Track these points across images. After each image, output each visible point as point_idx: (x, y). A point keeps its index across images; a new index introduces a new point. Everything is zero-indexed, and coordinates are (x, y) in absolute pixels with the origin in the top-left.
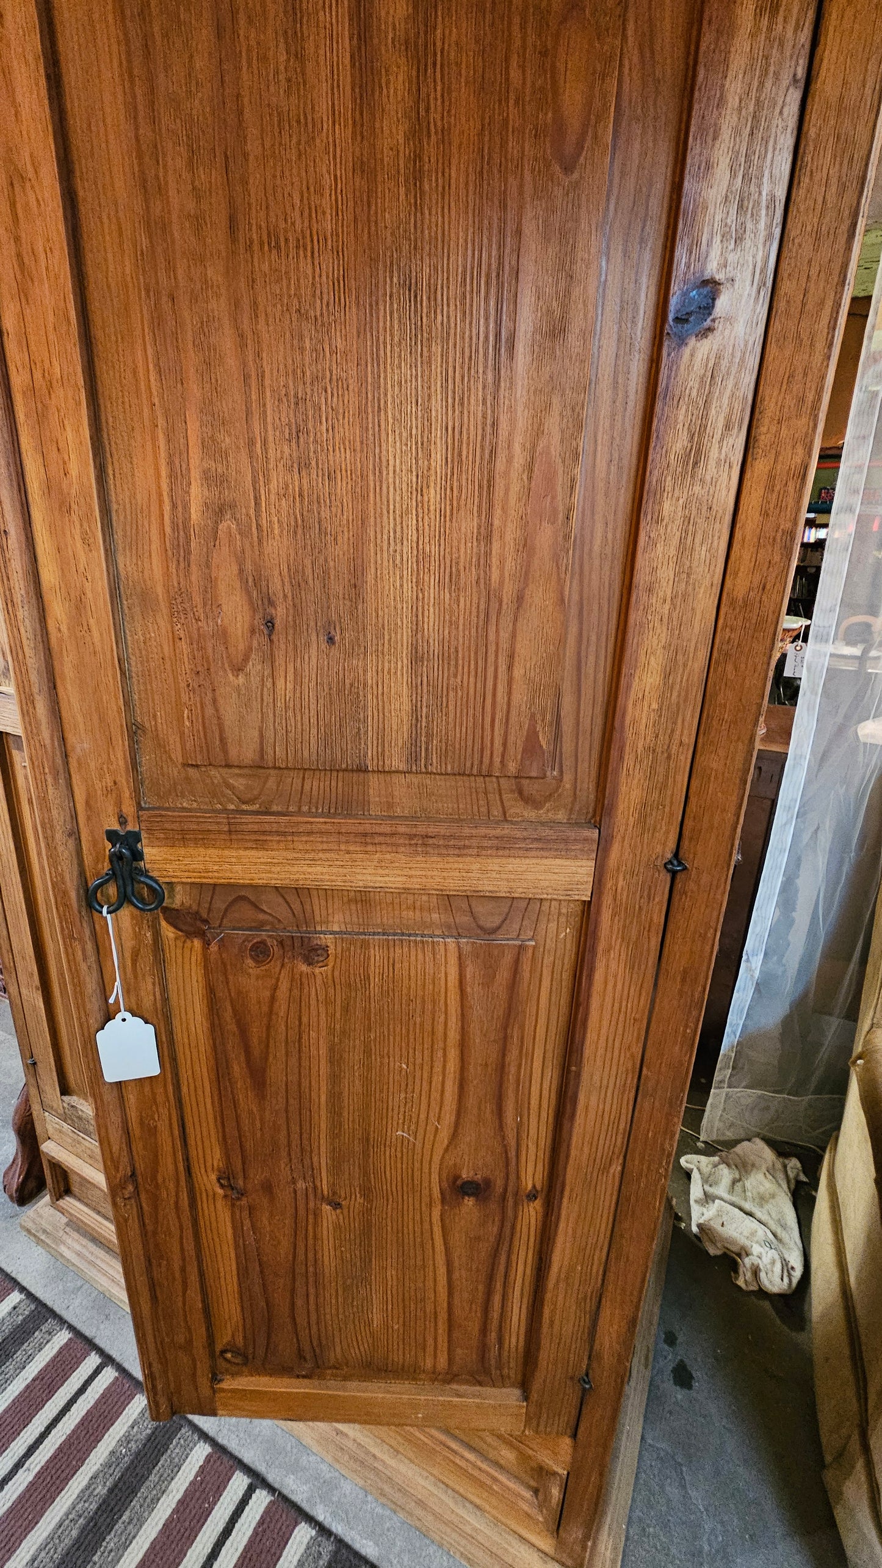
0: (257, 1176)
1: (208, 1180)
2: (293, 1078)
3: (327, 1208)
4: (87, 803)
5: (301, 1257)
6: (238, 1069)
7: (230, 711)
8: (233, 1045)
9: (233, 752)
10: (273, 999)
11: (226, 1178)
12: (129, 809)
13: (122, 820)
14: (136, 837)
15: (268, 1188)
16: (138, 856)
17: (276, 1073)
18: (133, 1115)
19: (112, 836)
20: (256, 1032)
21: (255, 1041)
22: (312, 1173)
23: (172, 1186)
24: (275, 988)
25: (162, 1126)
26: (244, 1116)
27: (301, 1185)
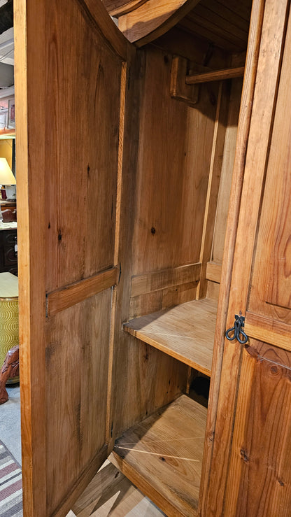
0: (255, 456)
1: (237, 449)
2: (276, 422)
3: (278, 483)
4: (232, 305)
5: (263, 499)
6: (257, 410)
7: (281, 289)
8: (257, 400)
9: (280, 301)
10: (275, 389)
11: (244, 451)
12: (243, 310)
13: (241, 313)
14: (244, 319)
15: (258, 462)
16: (242, 325)
17: (270, 417)
18: (219, 411)
19: (236, 317)
20: (266, 399)
21: (265, 402)
22: (275, 464)
23: (225, 443)
24: (277, 385)
25: (228, 420)
26: (255, 428)
27: (270, 467)
